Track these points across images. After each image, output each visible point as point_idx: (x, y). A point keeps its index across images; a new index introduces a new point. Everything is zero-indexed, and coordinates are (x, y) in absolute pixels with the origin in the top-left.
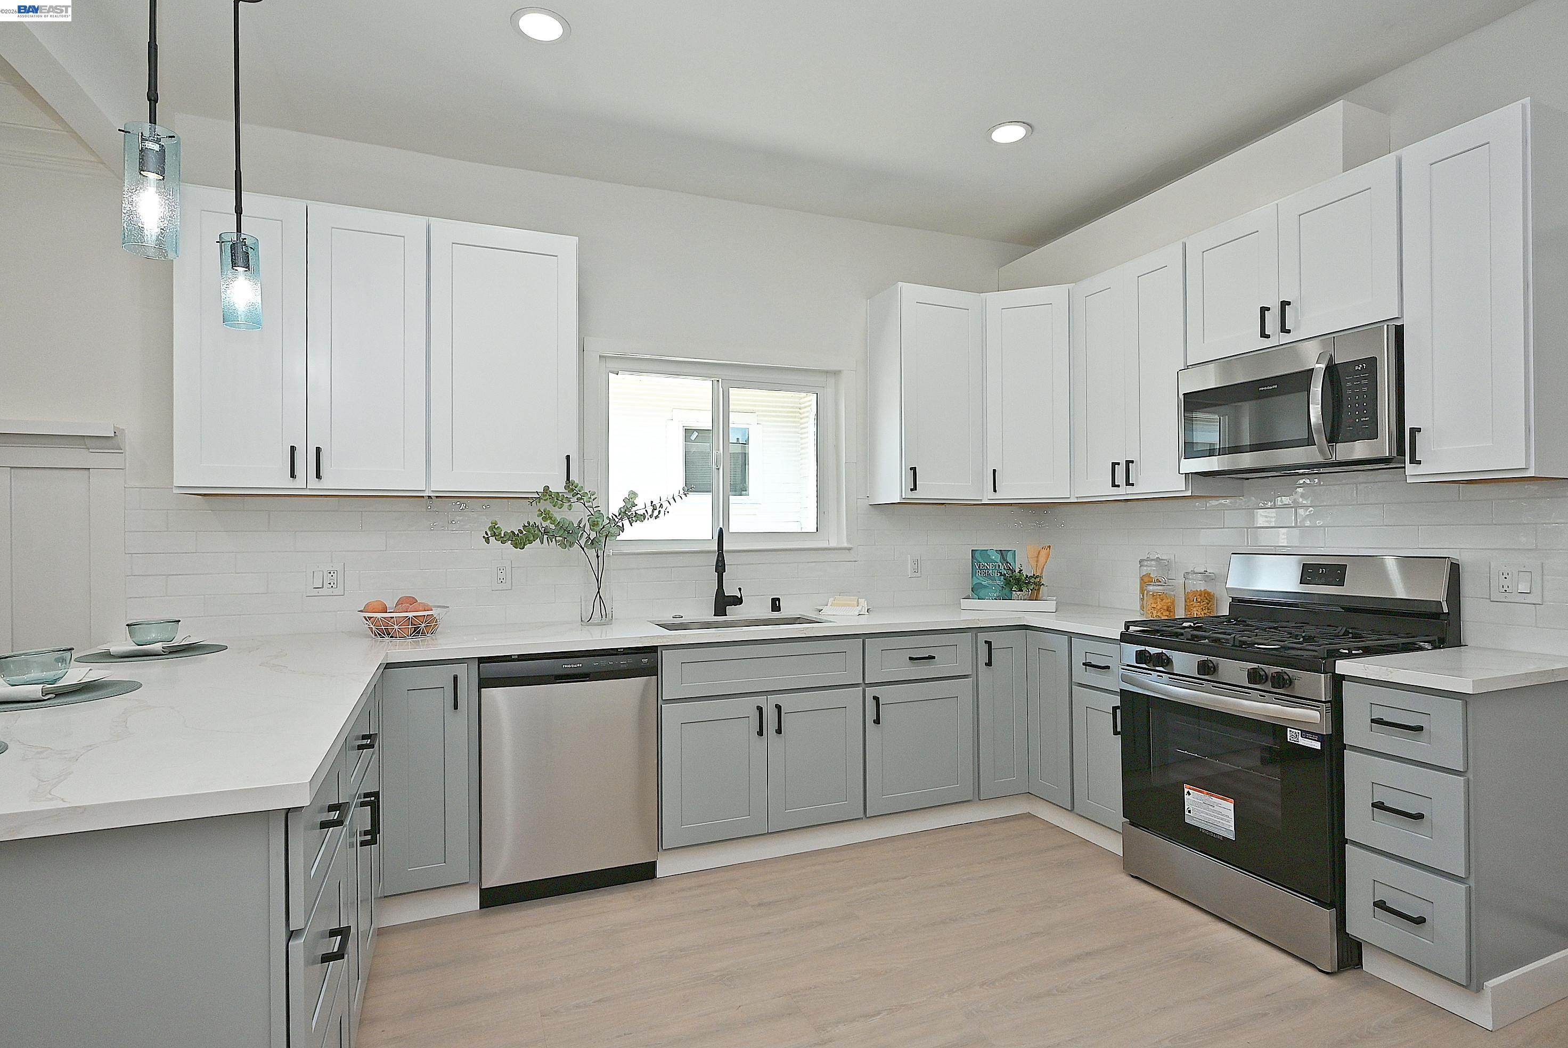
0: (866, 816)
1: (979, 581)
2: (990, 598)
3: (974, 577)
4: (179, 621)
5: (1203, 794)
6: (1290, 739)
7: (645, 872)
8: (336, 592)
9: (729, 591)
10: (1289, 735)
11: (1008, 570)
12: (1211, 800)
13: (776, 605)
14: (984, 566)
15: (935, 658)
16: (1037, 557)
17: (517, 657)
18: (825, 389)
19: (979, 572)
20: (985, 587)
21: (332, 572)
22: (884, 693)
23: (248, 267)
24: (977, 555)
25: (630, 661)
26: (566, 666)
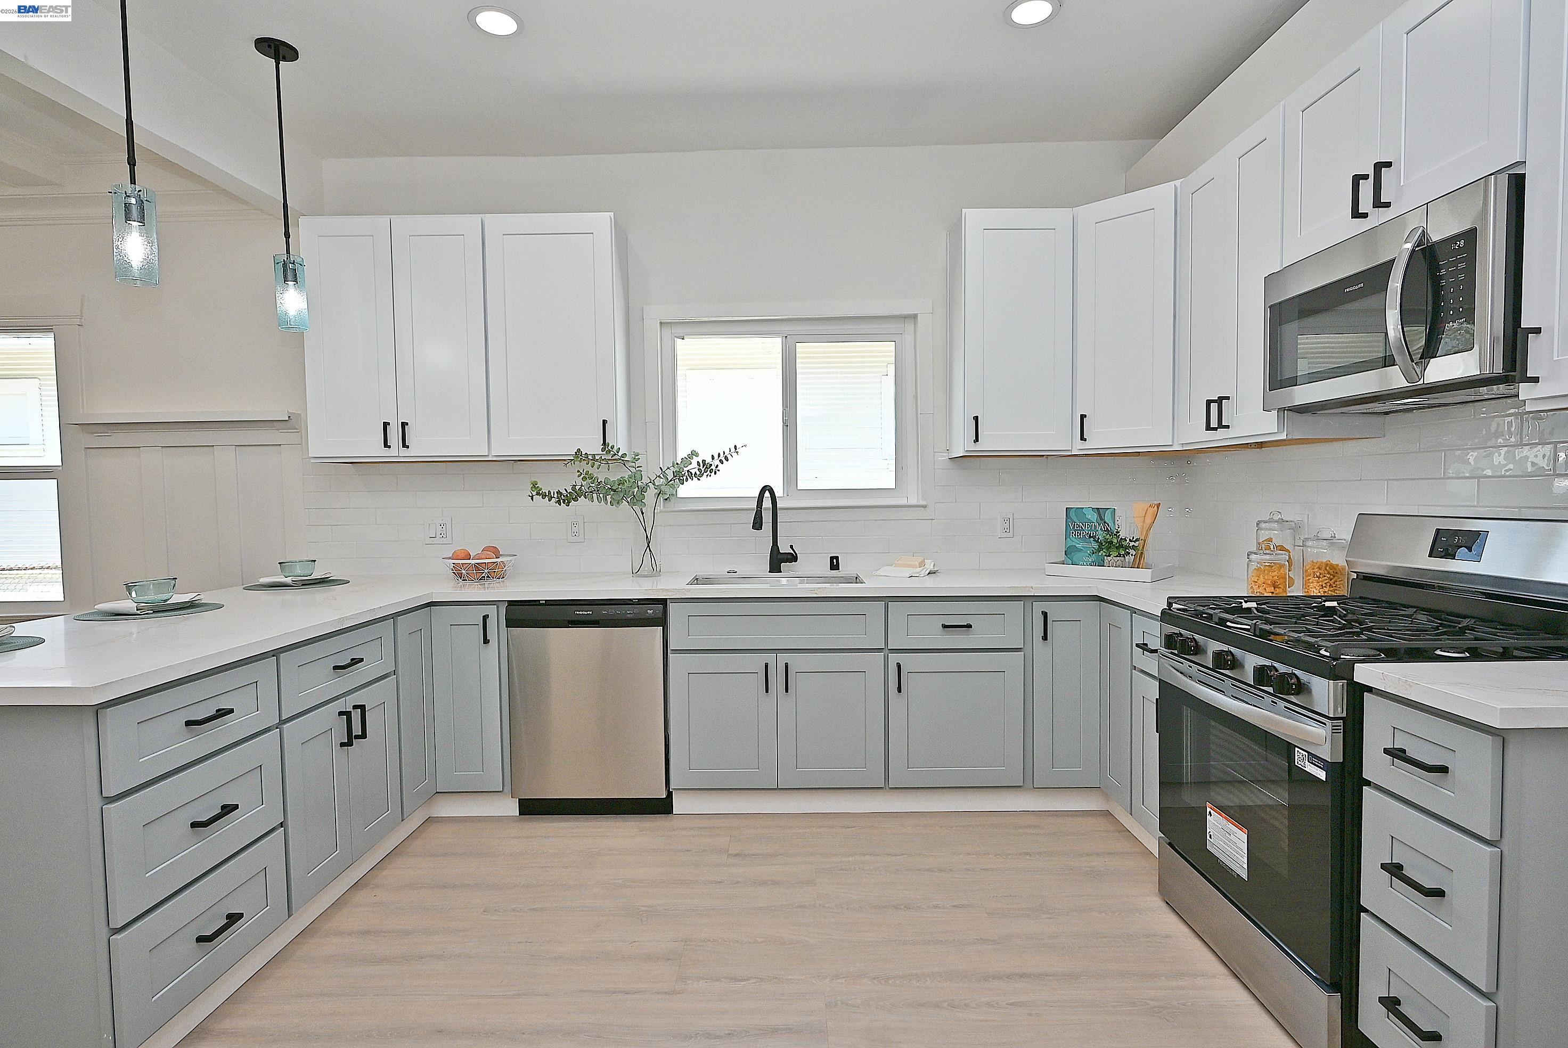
0: (886, 787)
1: (1074, 544)
2: (1085, 564)
3: (1068, 539)
4: (315, 561)
5: (1221, 817)
6: (1298, 762)
7: (662, 807)
8: (445, 541)
9: (784, 548)
10: (1296, 757)
11: (1105, 531)
12: (1228, 826)
13: (834, 564)
14: (1079, 526)
15: (971, 627)
16: (1145, 517)
17: (544, 602)
18: (903, 337)
19: (1073, 533)
20: (1080, 550)
21: (442, 525)
22: (908, 661)
23: (296, 281)
24: (1072, 513)
25: (636, 611)
26: (578, 613)
